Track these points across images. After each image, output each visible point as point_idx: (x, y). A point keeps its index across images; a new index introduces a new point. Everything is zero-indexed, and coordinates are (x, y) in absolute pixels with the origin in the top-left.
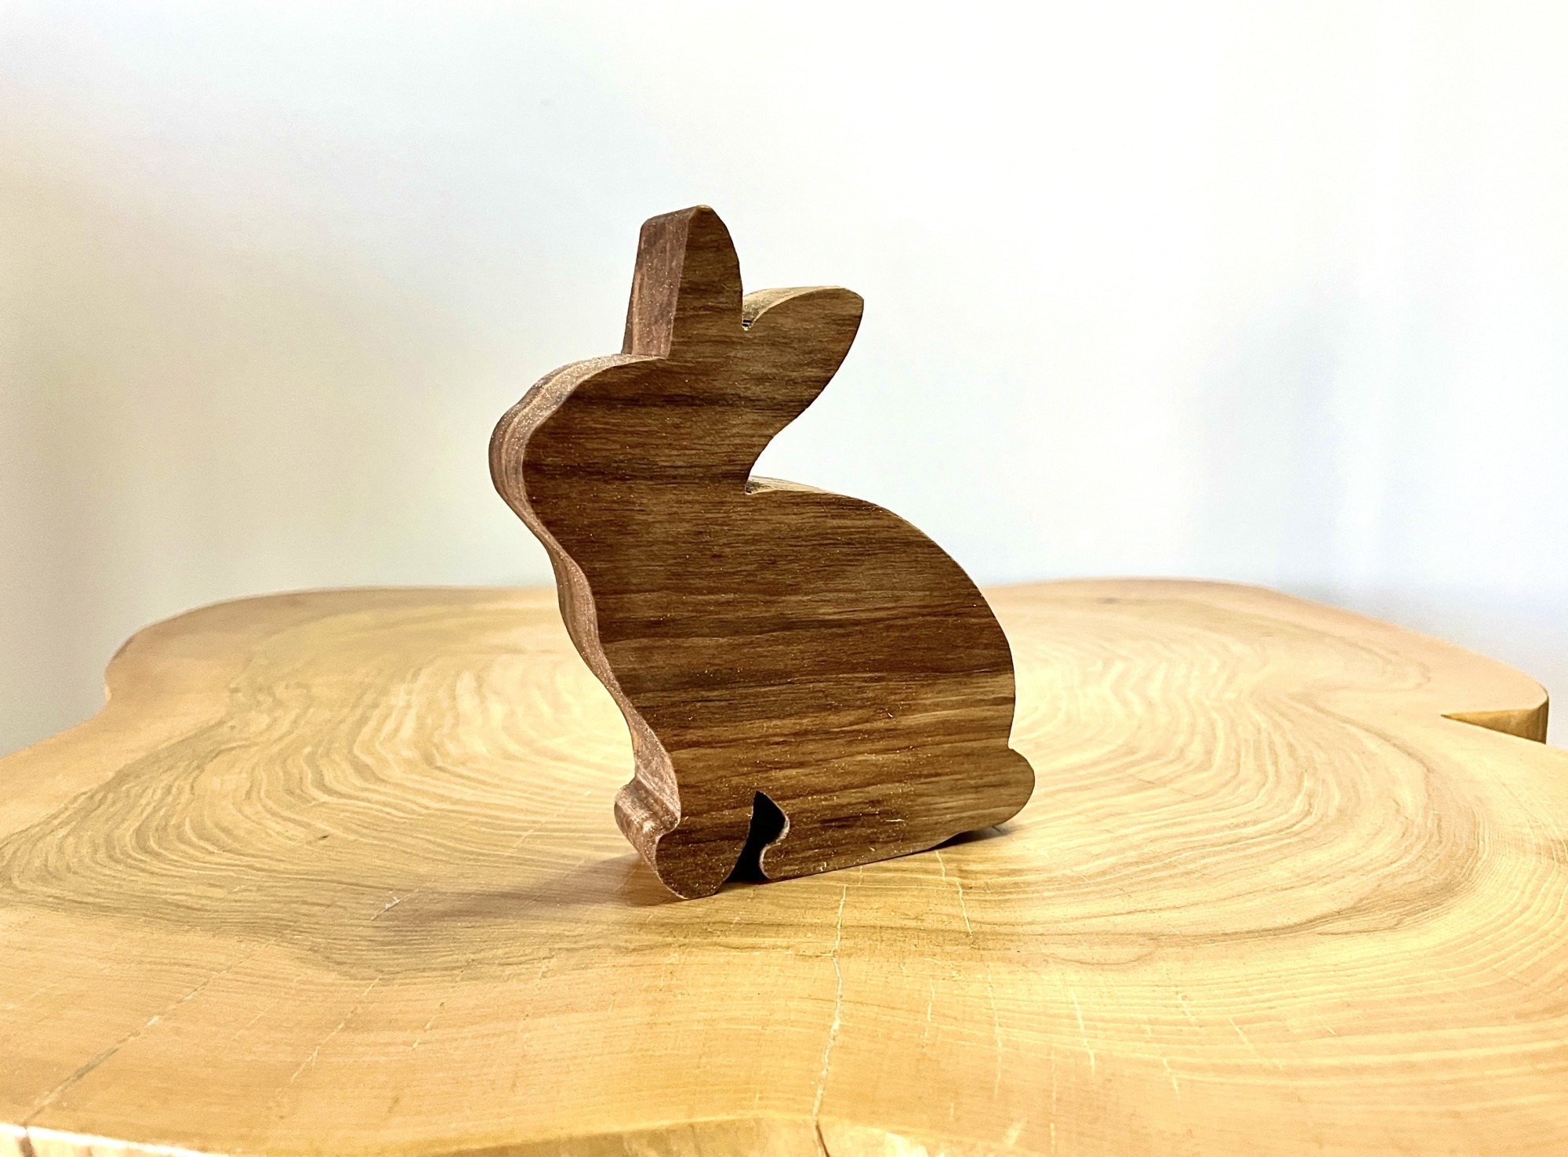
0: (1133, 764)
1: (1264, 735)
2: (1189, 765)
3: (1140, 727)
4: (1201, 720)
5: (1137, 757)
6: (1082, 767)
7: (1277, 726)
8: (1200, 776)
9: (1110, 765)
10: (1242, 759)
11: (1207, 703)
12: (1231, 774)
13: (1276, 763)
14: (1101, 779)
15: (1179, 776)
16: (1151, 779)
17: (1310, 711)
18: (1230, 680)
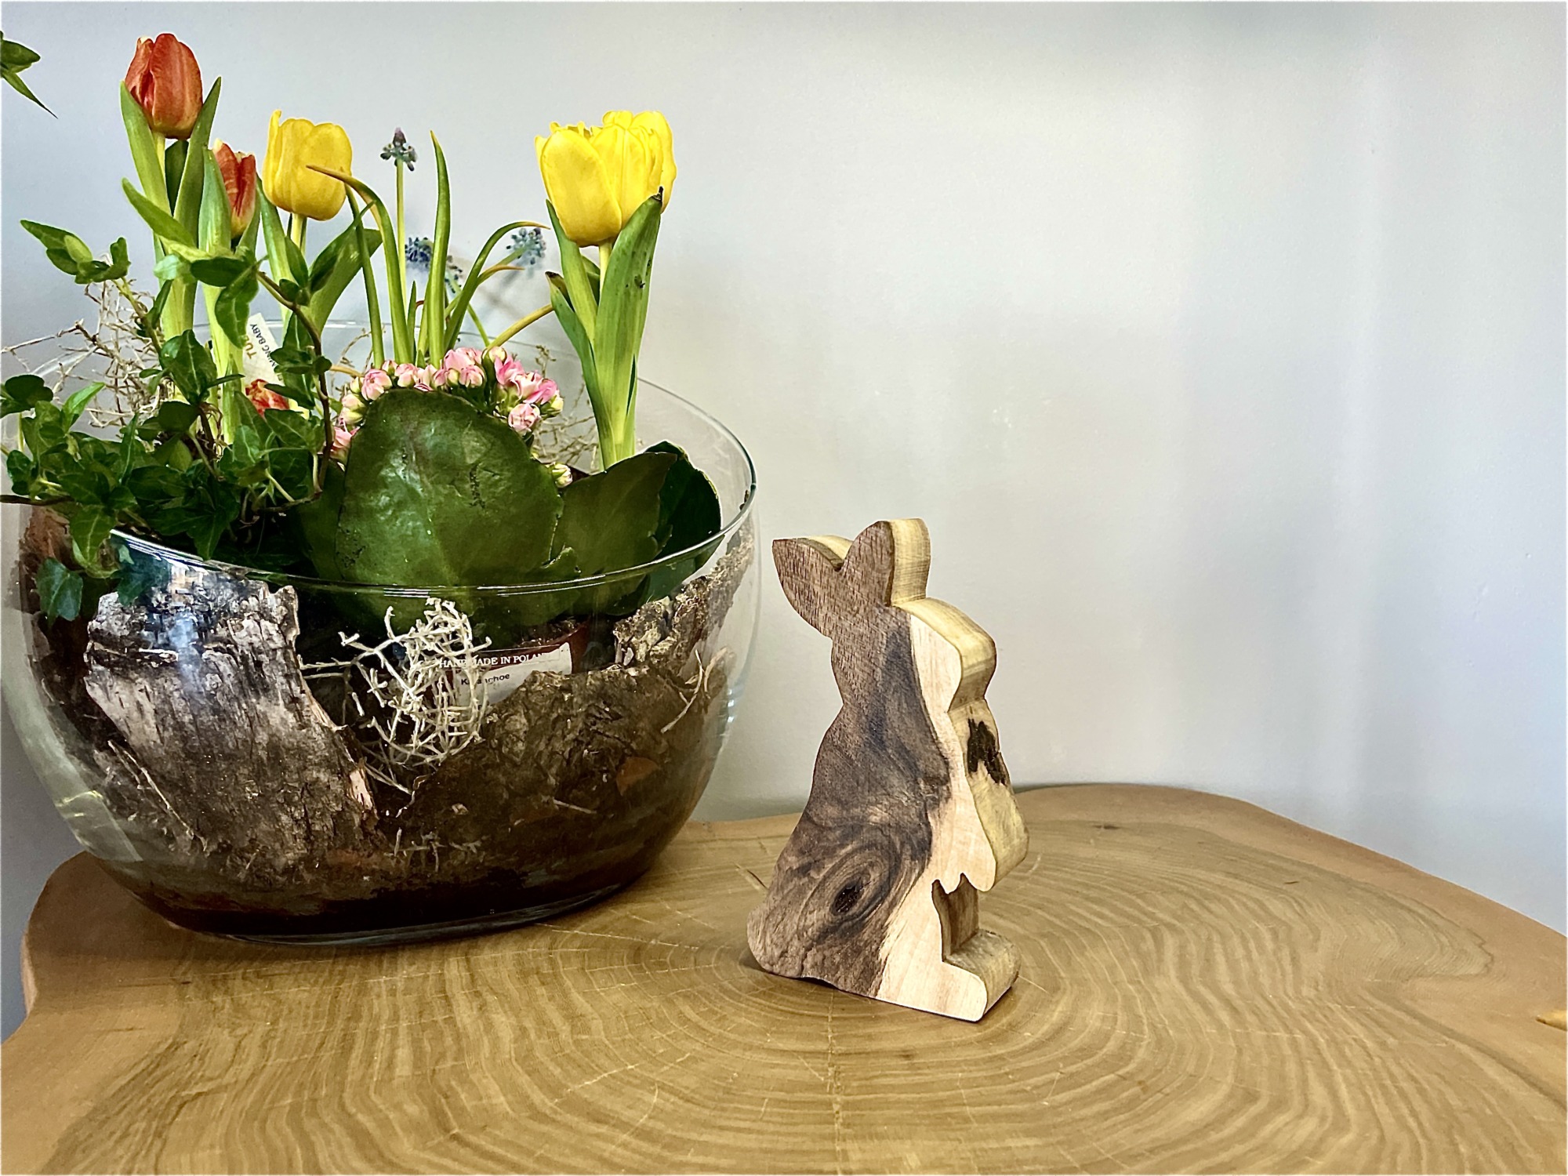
0: (1261, 1120)
1: (1377, 1060)
2: (1323, 1119)
3: (1240, 1051)
4: (1299, 1036)
5: (1260, 1106)
6: (1209, 1126)
7: (1383, 1045)
8: (1347, 1139)
9: (1240, 1121)
10: (1376, 1107)
11: (1290, 1003)
12: (1376, 1133)
13: (1414, 1114)
14: (1238, 1149)
15: (1322, 1140)
16: (1294, 1147)
17: (1407, 1019)
18: (1295, 960)
